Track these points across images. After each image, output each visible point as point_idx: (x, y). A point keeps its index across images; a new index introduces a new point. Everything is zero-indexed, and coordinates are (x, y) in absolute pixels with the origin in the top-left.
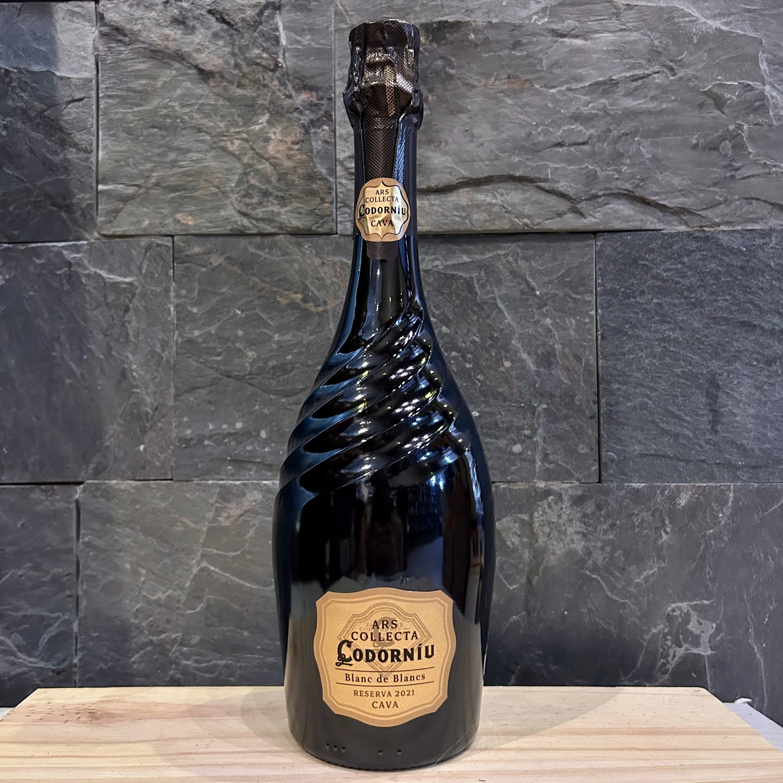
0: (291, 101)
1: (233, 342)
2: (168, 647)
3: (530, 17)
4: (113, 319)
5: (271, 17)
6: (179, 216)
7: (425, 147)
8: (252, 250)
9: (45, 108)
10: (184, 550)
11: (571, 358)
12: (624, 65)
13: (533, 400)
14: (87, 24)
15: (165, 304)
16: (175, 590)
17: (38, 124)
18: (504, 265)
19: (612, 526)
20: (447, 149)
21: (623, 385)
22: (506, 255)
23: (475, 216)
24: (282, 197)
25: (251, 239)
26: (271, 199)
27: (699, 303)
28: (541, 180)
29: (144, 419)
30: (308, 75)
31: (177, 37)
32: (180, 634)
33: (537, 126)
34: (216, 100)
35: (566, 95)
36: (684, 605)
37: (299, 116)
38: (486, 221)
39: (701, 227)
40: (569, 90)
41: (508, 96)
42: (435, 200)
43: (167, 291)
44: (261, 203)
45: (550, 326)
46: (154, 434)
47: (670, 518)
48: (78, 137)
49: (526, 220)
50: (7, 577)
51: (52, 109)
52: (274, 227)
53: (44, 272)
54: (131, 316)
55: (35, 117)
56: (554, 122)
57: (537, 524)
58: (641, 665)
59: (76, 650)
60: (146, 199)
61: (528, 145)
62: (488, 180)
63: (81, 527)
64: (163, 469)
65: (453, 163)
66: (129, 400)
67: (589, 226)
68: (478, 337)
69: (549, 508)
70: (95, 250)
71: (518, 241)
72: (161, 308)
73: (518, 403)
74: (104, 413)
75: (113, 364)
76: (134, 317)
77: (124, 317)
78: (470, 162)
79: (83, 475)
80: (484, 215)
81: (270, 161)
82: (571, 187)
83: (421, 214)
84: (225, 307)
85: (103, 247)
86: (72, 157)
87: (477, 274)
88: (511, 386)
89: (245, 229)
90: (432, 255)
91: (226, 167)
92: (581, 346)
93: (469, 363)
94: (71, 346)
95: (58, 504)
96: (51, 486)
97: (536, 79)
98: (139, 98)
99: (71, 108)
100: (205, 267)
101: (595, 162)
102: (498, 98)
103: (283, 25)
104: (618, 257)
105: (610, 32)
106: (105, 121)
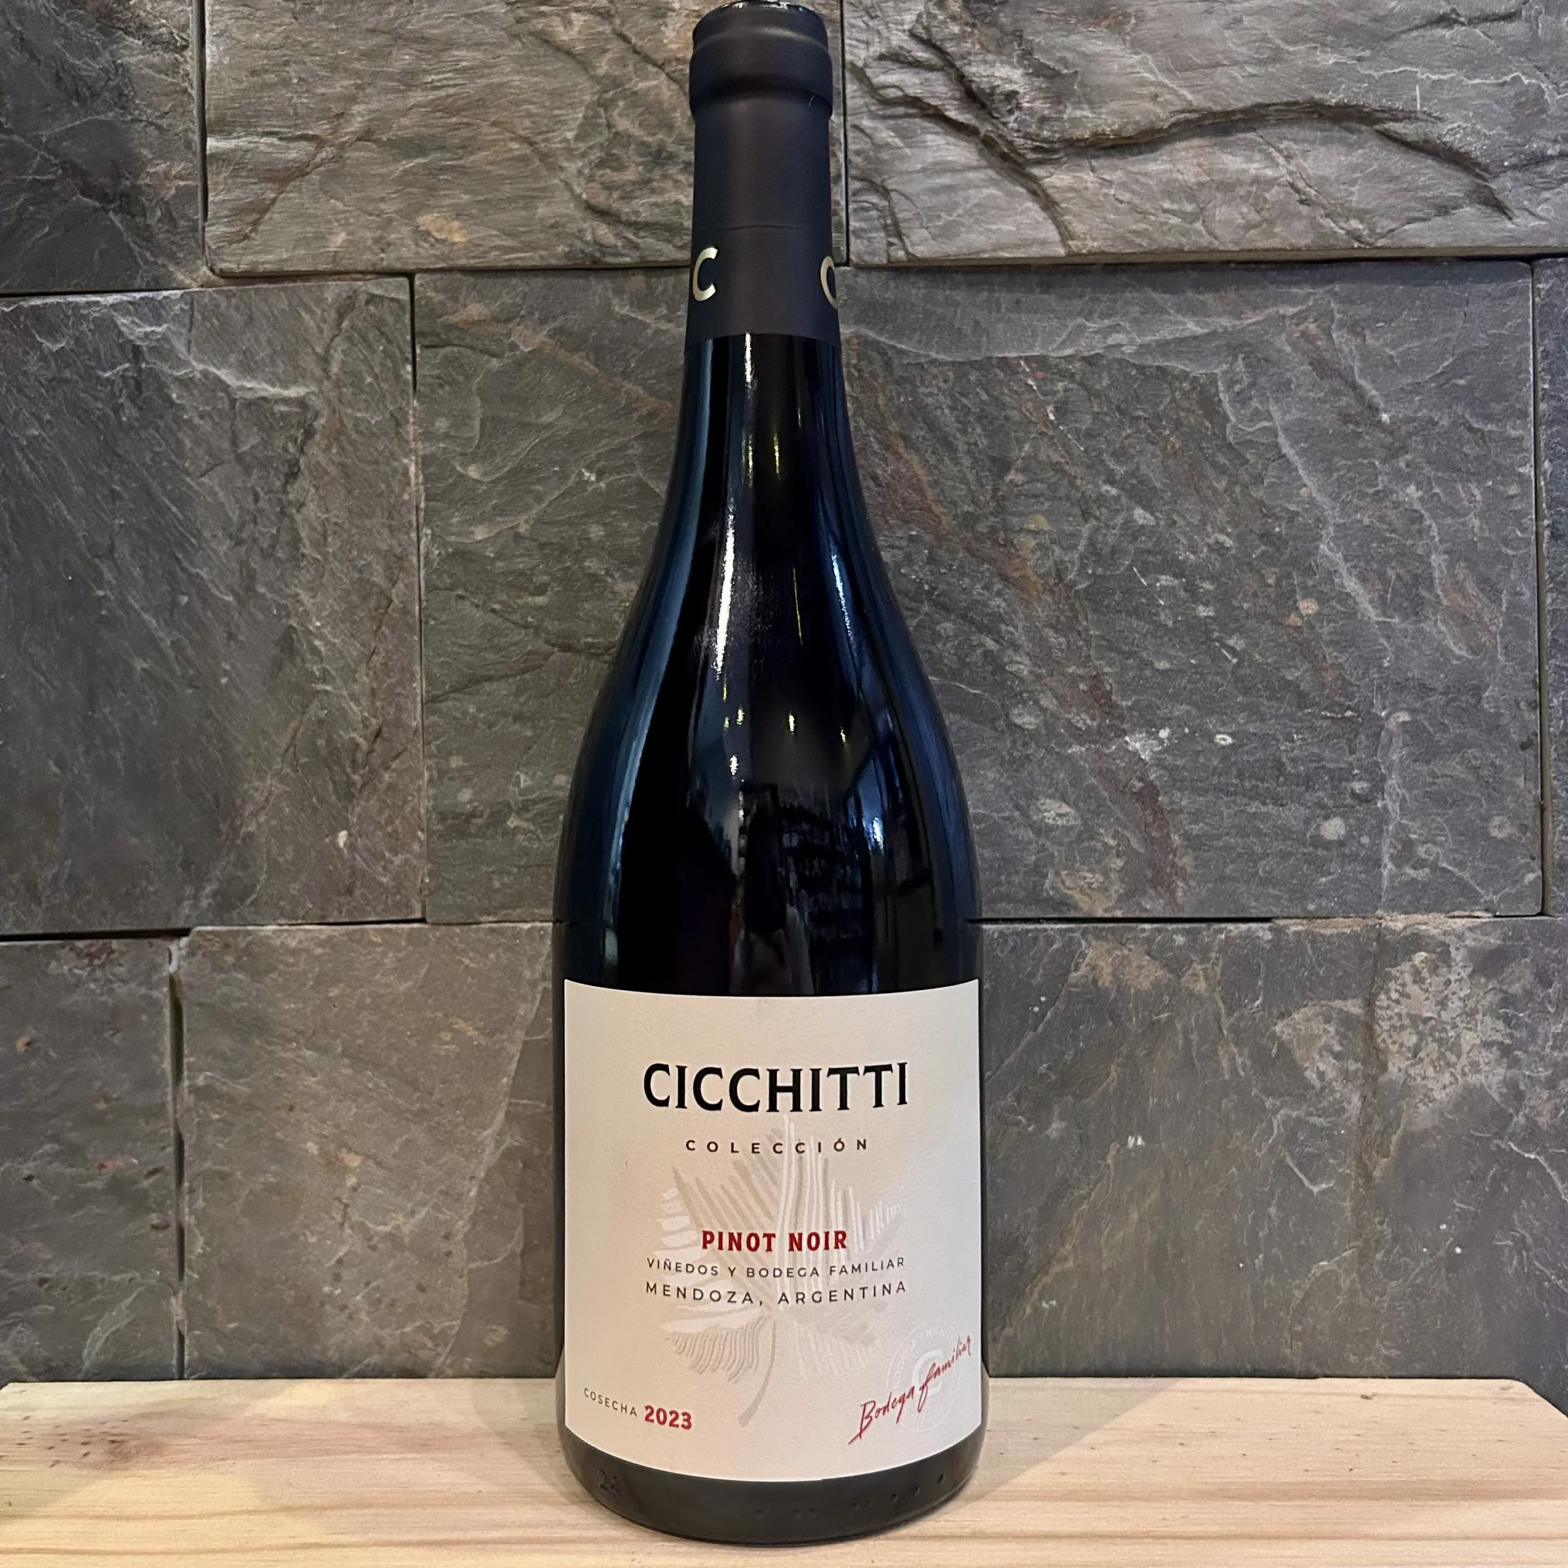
1: (579, 557)
2: (423, 1354)
4: (256, 500)
6: (426, 220)
7: (1082, 28)
8: (622, 309)
11: (1471, 588)
13: (1377, 701)
15: (393, 456)
16: (436, 1207)
18: (1294, 344)
20: (1144, 31)
22: (1300, 318)
23: (1221, 213)
25: (620, 280)
26: (672, 170)
28: (1395, 116)
29: (347, 763)
32: (456, 1323)
38: (1250, 226)
42: (1112, 171)
43: (398, 421)
44: (650, 181)
45: (1417, 506)
46: (372, 802)
49: (1355, 224)
52: (681, 248)
53: (67, 374)
57: (1386, 1025)
59: (182, 1369)
60: (337, 175)
61: (1359, 21)
62: (1254, 117)
63: (186, 1051)
64: (399, 892)
65: (1161, 70)
66: (303, 713)
67: (1518, 240)
68: (1228, 535)
69: (1415, 982)
70: (203, 314)
71: (1331, 281)
72: (382, 468)
73: (1337, 709)
74: (238, 748)
75: (260, 617)
76: (313, 491)
77: (285, 491)
78: (1206, 67)
79: (187, 911)
80: (1245, 210)
81: (668, 69)
82: (1475, 132)
83: (1075, 209)
84: (555, 463)
85: (223, 306)
86: (133, 60)
87: (1225, 367)
88: (1317, 667)
89: (604, 254)
90: (1102, 316)
91: (549, 88)
92: (1499, 556)
93: (1206, 604)
94: (145, 569)
95: (121, 989)
96: (101, 942)
100: (499, 355)
101: (1536, 67)
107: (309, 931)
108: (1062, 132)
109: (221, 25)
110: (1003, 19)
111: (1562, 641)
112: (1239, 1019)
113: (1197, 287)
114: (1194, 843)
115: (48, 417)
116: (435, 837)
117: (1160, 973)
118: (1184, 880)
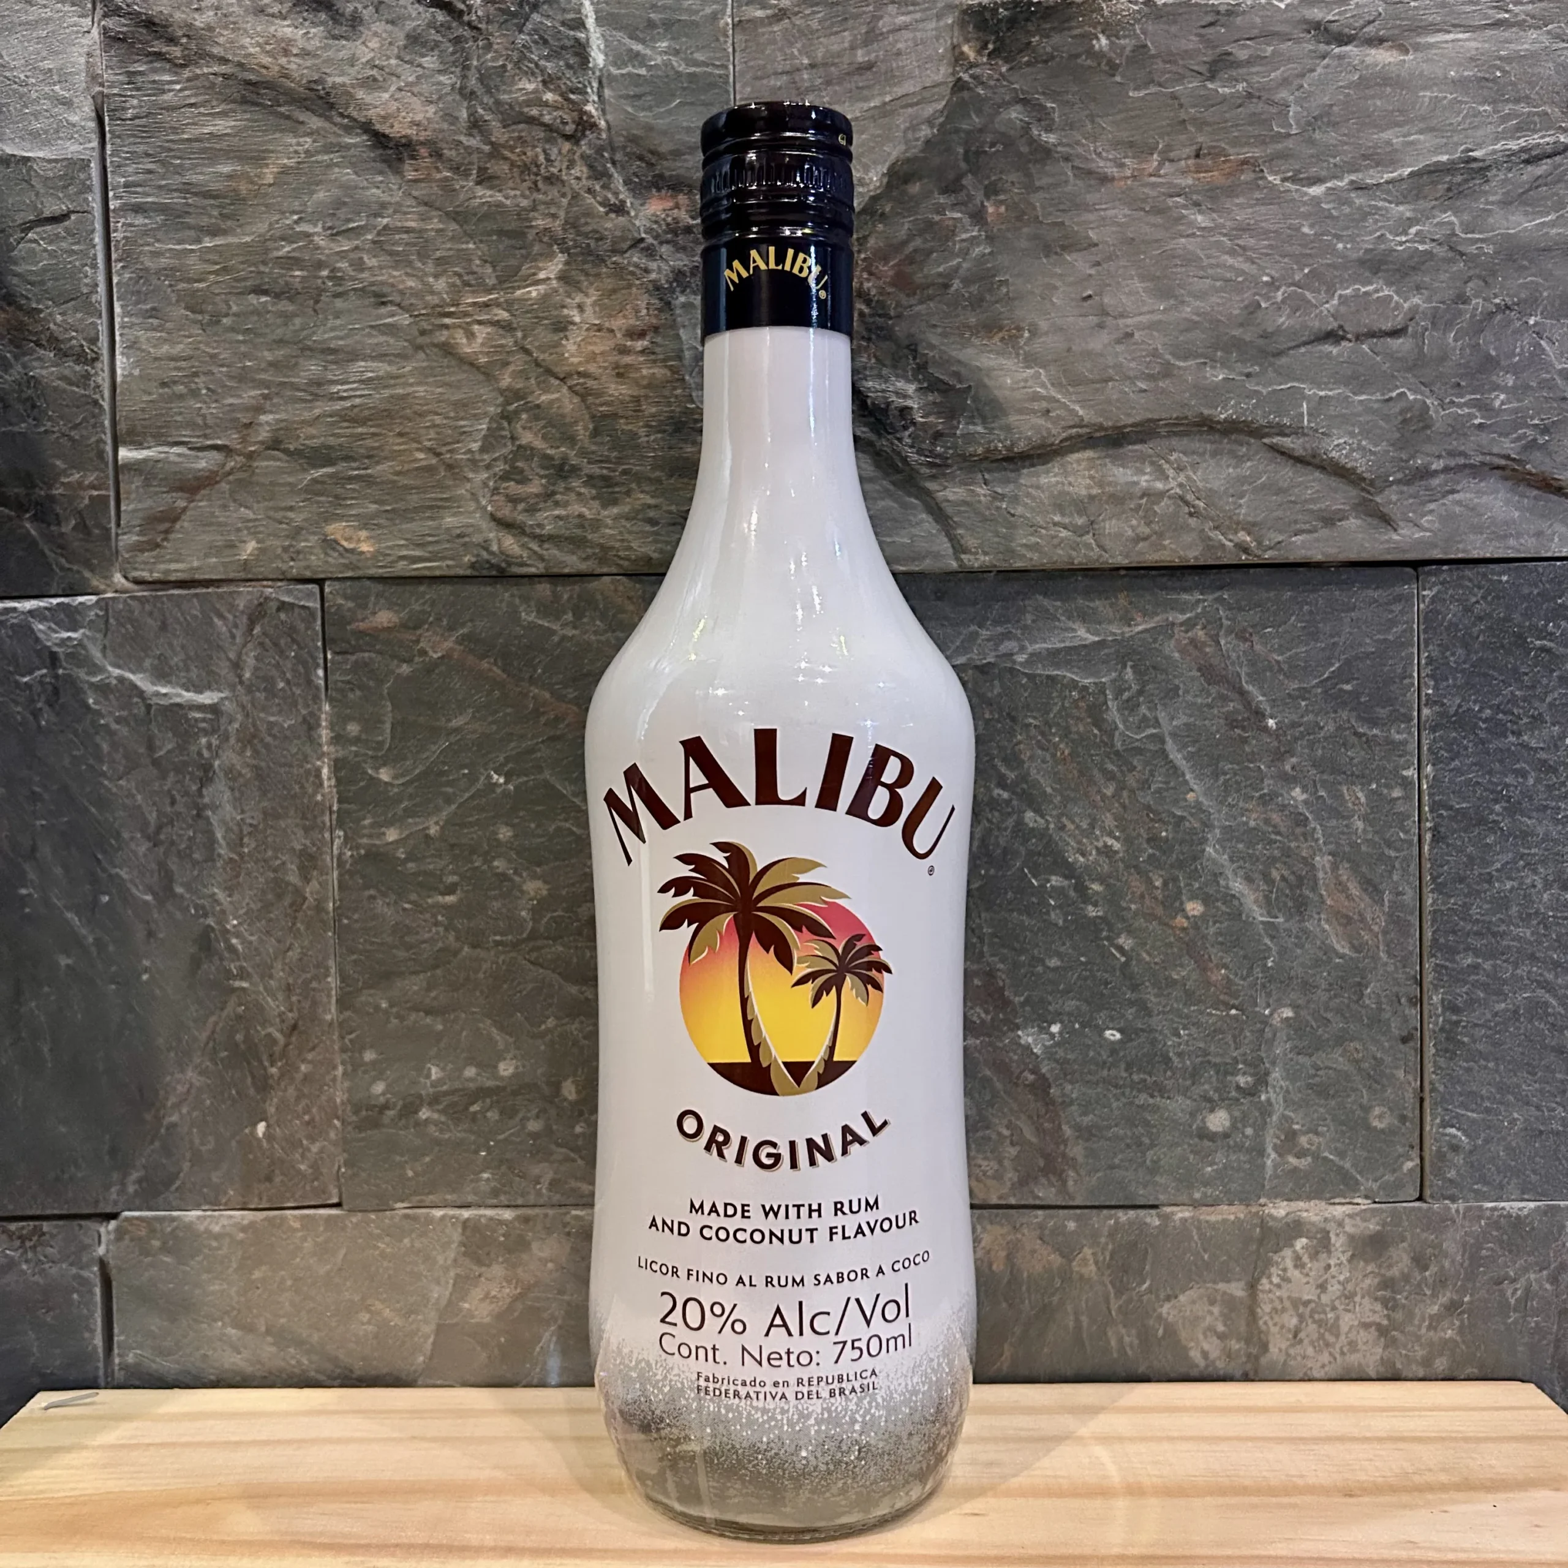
0: (622, 219)
1: (488, 859)
4: (173, 803)
6: (336, 530)
7: (976, 341)
8: (529, 616)
11: (1354, 889)
12: (1505, 119)
13: (1261, 1000)
14: (69, 8)
15: (306, 759)
18: (1183, 651)
19: (1453, 1307)
20: (1037, 346)
21: (1486, 959)
22: (1189, 625)
23: (1110, 526)
24: (604, 478)
25: (526, 588)
26: (575, 483)
28: (1282, 431)
29: (265, 1057)
30: (663, 149)
31: (316, 43)
33: (1273, 285)
34: (424, 218)
35: (1349, 202)
37: (644, 262)
38: (1139, 539)
40: (1359, 187)
41: (1197, 204)
42: (1003, 482)
43: (310, 725)
44: (554, 493)
45: (1302, 809)
46: (289, 1092)
49: (1243, 537)
52: (585, 558)
54: (219, 792)
56: (1316, 275)
57: (1267, 1308)
60: (245, 485)
61: (1248, 337)
62: (1144, 431)
63: (116, 1331)
64: (316, 1179)
65: (1053, 385)
66: (222, 1009)
67: (1404, 551)
68: (1117, 839)
69: (1296, 1267)
70: (117, 620)
71: (1221, 588)
72: (295, 771)
73: (1222, 1007)
74: (161, 1041)
75: (179, 915)
76: (227, 795)
77: (201, 795)
78: (1097, 382)
79: (114, 1196)
80: (1134, 522)
81: (570, 382)
83: (967, 522)
84: (464, 766)
85: (137, 612)
86: (44, 372)
87: (1114, 674)
88: (1203, 966)
89: (509, 564)
90: (996, 622)
91: (453, 398)
92: (1382, 858)
93: (1095, 905)
94: (67, 871)
95: (54, 1270)
96: (31, 1223)
97: (1271, 159)
98: (215, 213)
99: (35, 241)
100: (409, 661)
101: (1422, 383)
102: (1170, 208)
103: (596, 12)
104: (1475, 630)
105: (1467, 28)
106: (127, 276)
107: (231, 1217)
108: (956, 448)
109: (132, 338)
110: (898, 332)
111: (1442, 940)
112: (1128, 1301)
113: (1087, 593)
114: (1084, 1134)
116: (350, 1128)
117: (1052, 1257)
118: (1074, 1168)
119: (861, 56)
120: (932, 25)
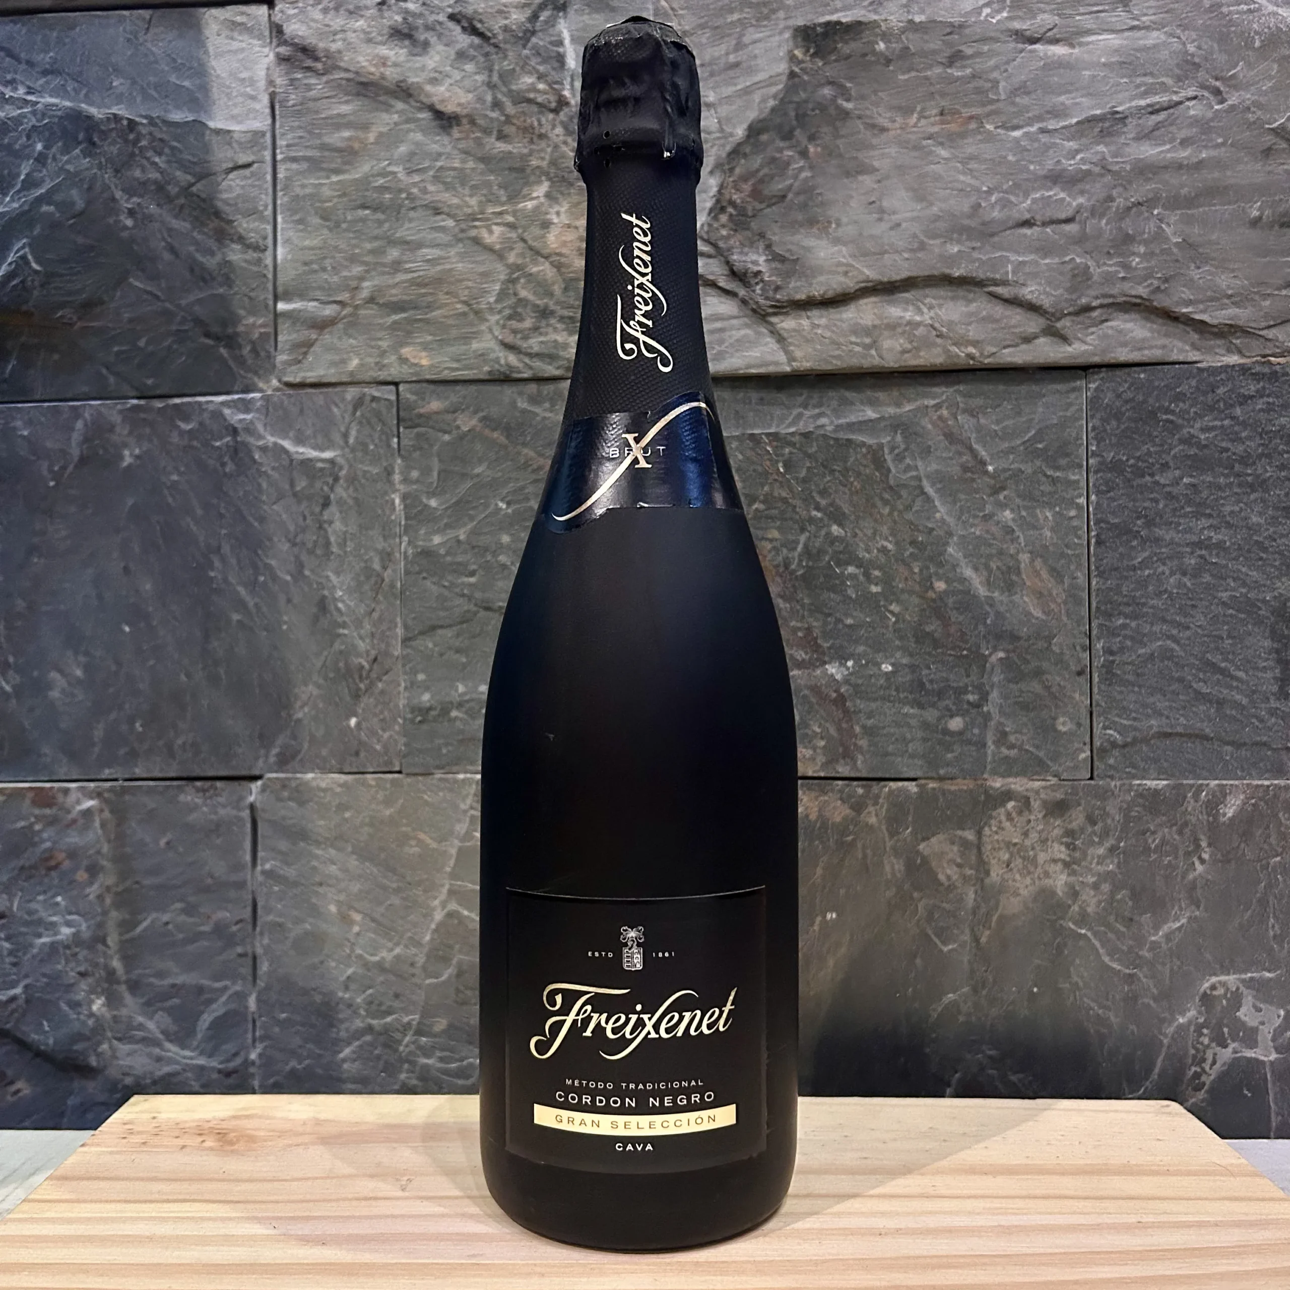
1: (495, 554)
2: (398, 1036)
3: (978, 10)
4: (305, 518)
5: (551, 23)
7: (802, 231)
8: (522, 404)
9: (193, 181)
10: (419, 883)
11: (1044, 574)
12: (1137, 87)
13: (983, 645)
14: (255, 42)
15: (386, 493)
16: (406, 946)
17: (182, 207)
18: (934, 424)
19: (1112, 850)
20: (840, 232)
21: (1132, 619)
22: (938, 407)
23: (887, 344)
24: (570, 318)
25: (521, 387)
26: (553, 321)
27: (1261, 484)
28: (996, 283)
29: (356, 677)
31: (402, 59)
32: (417, 1016)
33: (990, 192)
34: (463, 161)
35: (1037, 140)
36: (1231, 979)
38: (904, 352)
39: (1264, 356)
40: (1043, 131)
41: (942, 144)
42: (820, 318)
43: (389, 472)
44: (537, 328)
45: (1011, 523)
46: (371, 700)
47: (1209, 837)
48: (245, 225)
49: (971, 350)
50: (145, 924)
51: (203, 182)
52: (558, 368)
53: (195, 443)
54: (333, 511)
55: (177, 196)
56: (1016, 186)
57: (989, 847)
58: (1159, 1075)
59: (254, 1041)
60: (353, 324)
61: (973, 223)
62: (908, 284)
63: (260, 848)
64: (386, 755)
65: (850, 256)
66: (331, 647)
67: (1076, 357)
68: (890, 542)
69: (1008, 820)
70: (274, 408)
71: (959, 383)
72: (379, 500)
73: (957, 650)
74: (293, 667)
75: (306, 589)
76: (338, 515)
77: (321, 514)
78: (878, 254)
79: (261, 764)
80: (902, 341)
81: (551, 259)
82: (1045, 293)
83: (796, 342)
84: (480, 498)
85: (286, 402)
86: (235, 258)
87: (889, 438)
88: (946, 622)
89: (512, 372)
90: (815, 407)
91: (480, 271)
92: (1063, 555)
93: (876, 584)
94: (239, 561)
95: (222, 811)
96: (210, 782)
97: (988, 115)
98: (339, 160)
99: (232, 180)
100: (449, 433)
101: (1086, 252)
102: (924, 147)
103: (572, 36)
104: (1124, 409)
105: (1113, 31)
106: (286, 199)
107: (333, 778)
108: (788, 295)
109: (287, 237)
110: (753, 225)
111: (1103, 608)
112: (898, 840)
113: (873, 387)
114: (869, 732)
115: (182, 469)
116: (408, 722)
117: (848, 811)
118: (862, 754)
119: (732, 58)
120: (777, 38)
